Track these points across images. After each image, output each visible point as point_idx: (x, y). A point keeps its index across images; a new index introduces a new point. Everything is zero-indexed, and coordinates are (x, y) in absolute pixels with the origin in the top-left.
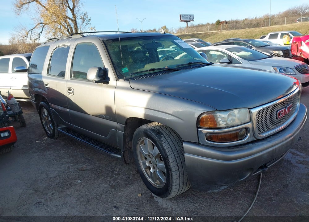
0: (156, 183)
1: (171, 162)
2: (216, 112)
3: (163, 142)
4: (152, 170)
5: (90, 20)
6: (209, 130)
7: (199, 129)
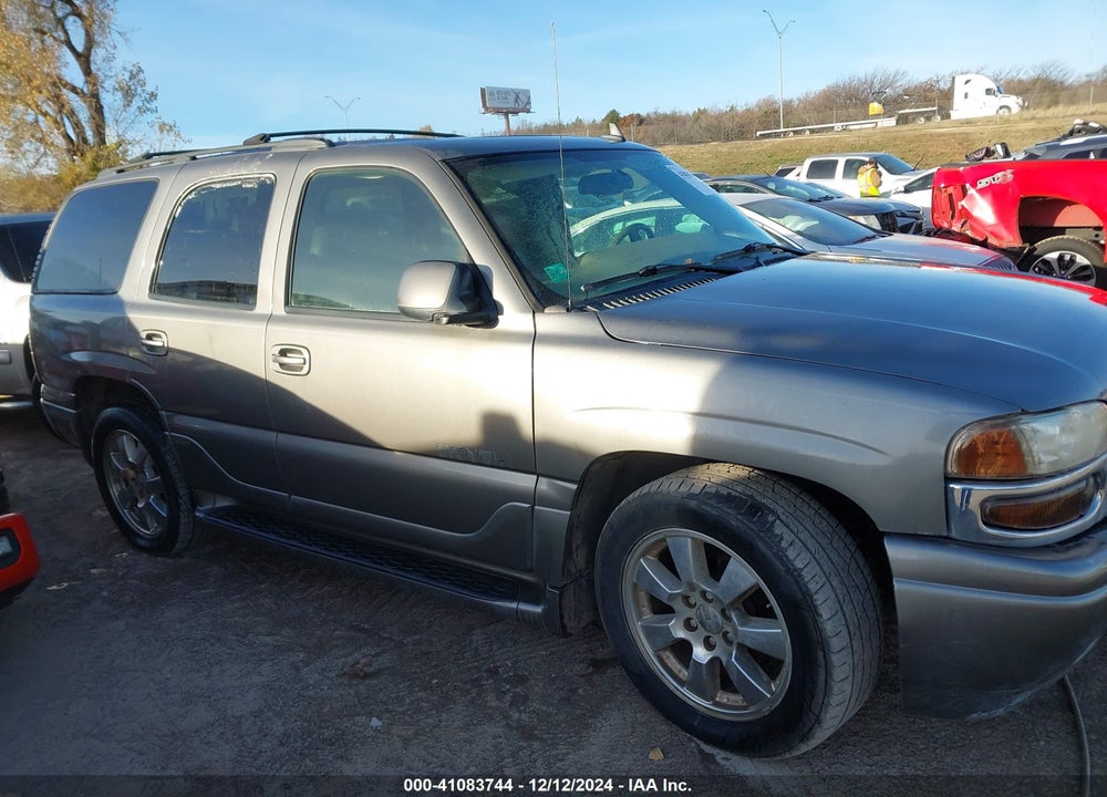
0: (717, 704)
1: (825, 617)
2: (1023, 417)
3: (784, 544)
4: (701, 654)
5: (153, 96)
6: (998, 485)
7: (951, 486)
